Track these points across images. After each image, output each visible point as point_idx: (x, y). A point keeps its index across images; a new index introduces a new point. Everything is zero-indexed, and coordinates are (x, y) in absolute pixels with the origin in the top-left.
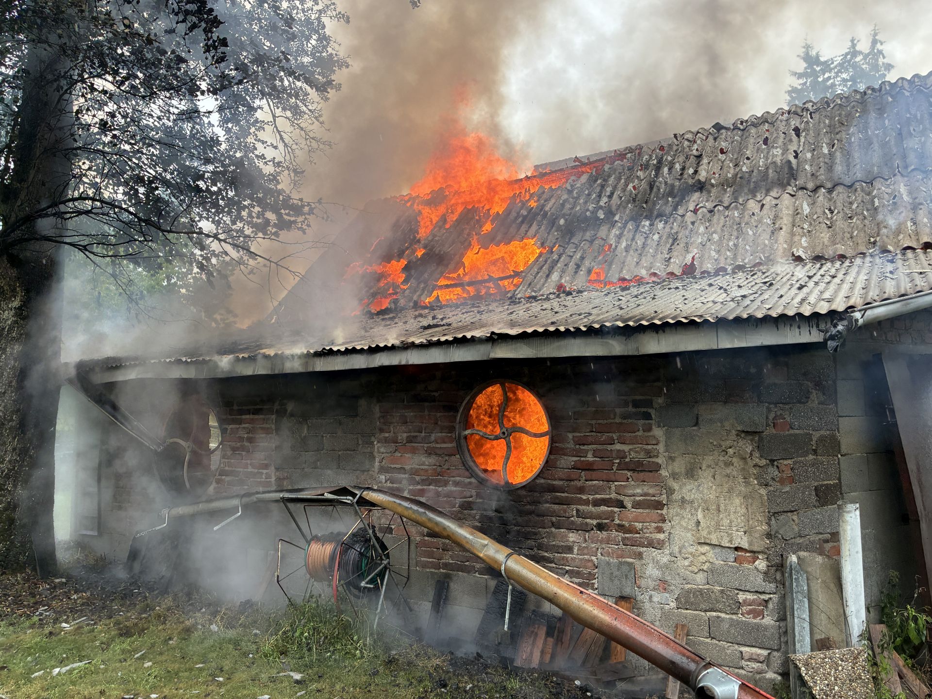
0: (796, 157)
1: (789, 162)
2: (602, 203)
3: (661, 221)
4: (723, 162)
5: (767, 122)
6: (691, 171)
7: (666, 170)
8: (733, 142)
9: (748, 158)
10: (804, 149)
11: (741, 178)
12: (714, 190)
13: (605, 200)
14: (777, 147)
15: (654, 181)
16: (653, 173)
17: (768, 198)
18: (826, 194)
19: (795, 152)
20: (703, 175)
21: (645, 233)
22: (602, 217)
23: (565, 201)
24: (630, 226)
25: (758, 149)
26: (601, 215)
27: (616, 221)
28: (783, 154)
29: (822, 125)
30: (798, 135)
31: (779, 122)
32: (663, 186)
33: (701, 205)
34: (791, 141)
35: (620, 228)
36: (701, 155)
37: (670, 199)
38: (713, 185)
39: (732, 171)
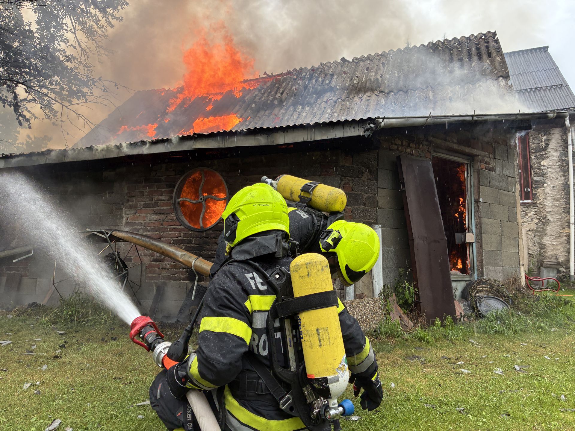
0: (381, 77)
1: (377, 79)
2: (277, 96)
3: (308, 107)
4: (344, 78)
5: (369, 59)
6: (327, 82)
7: (314, 81)
8: (351, 68)
9: (357, 77)
10: (385, 73)
11: (352, 86)
12: (338, 92)
13: (279, 95)
14: (372, 72)
15: (307, 86)
16: (307, 82)
17: (365, 96)
18: (394, 96)
19: (381, 74)
20: (333, 84)
21: (299, 112)
22: (277, 103)
23: (256, 95)
24: (291, 108)
25: (363, 72)
26: (276, 102)
27: (284, 106)
28: (375, 76)
29: (396, 62)
30: (384, 67)
31: (375, 60)
32: (312, 89)
33: (330, 98)
34: (380, 69)
35: (286, 109)
36: (334, 74)
37: (314, 95)
38: (338, 89)
39: (348, 83)
